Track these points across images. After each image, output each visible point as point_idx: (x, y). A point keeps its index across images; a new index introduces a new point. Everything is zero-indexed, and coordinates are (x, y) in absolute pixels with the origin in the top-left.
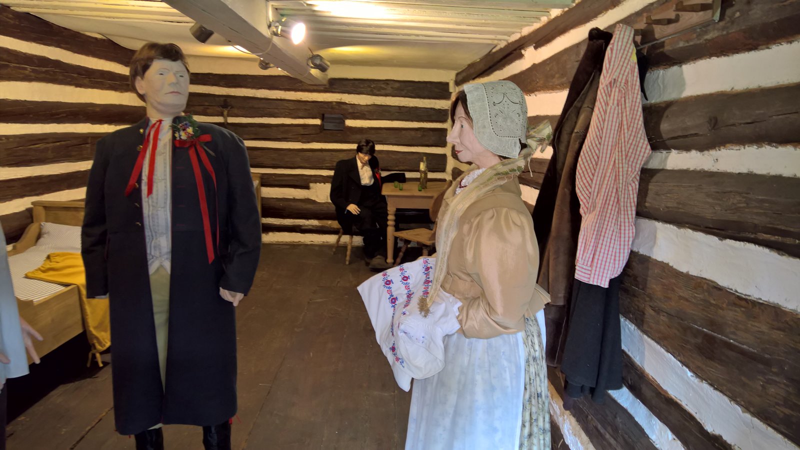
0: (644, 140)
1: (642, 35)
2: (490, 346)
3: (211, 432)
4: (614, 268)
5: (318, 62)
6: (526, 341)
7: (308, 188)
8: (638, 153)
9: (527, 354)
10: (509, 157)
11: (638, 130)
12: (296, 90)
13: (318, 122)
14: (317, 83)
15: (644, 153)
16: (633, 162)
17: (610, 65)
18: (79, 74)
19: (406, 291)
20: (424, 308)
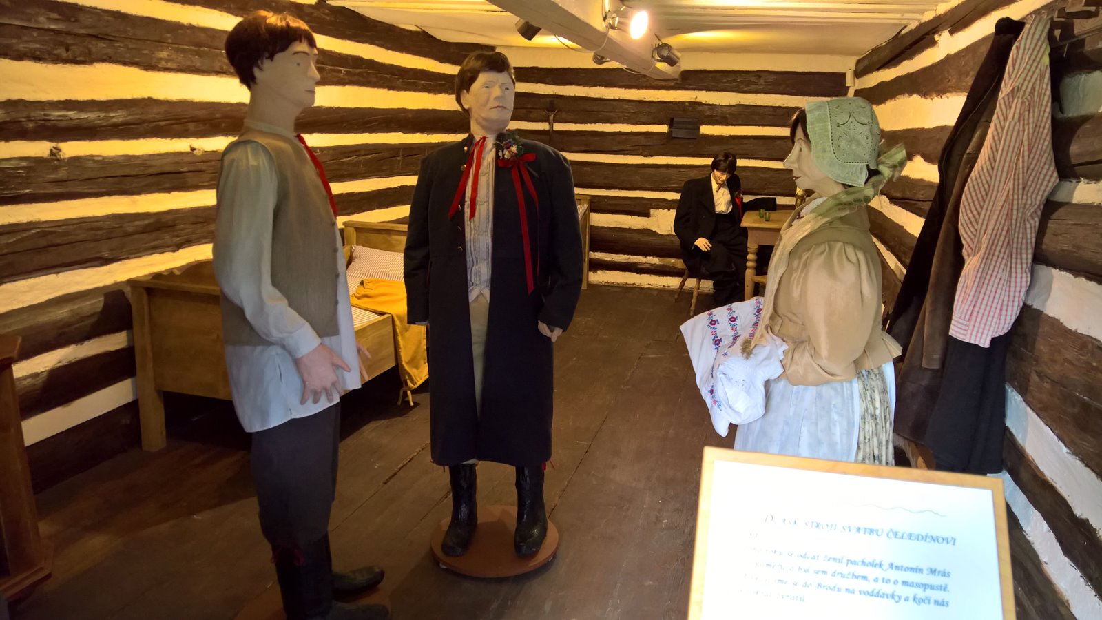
0: (1050, 165)
1: (1061, 29)
2: (820, 396)
3: (523, 474)
4: (999, 324)
5: (665, 53)
6: (863, 396)
7: (648, 215)
8: (1040, 181)
9: (863, 410)
10: (853, 185)
11: (1042, 153)
12: (639, 87)
13: (664, 128)
14: (666, 78)
15: (1049, 181)
16: (1032, 193)
17: (1014, 69)
18: (393, 74)
19: (733, 333)
20: (747, 350)
